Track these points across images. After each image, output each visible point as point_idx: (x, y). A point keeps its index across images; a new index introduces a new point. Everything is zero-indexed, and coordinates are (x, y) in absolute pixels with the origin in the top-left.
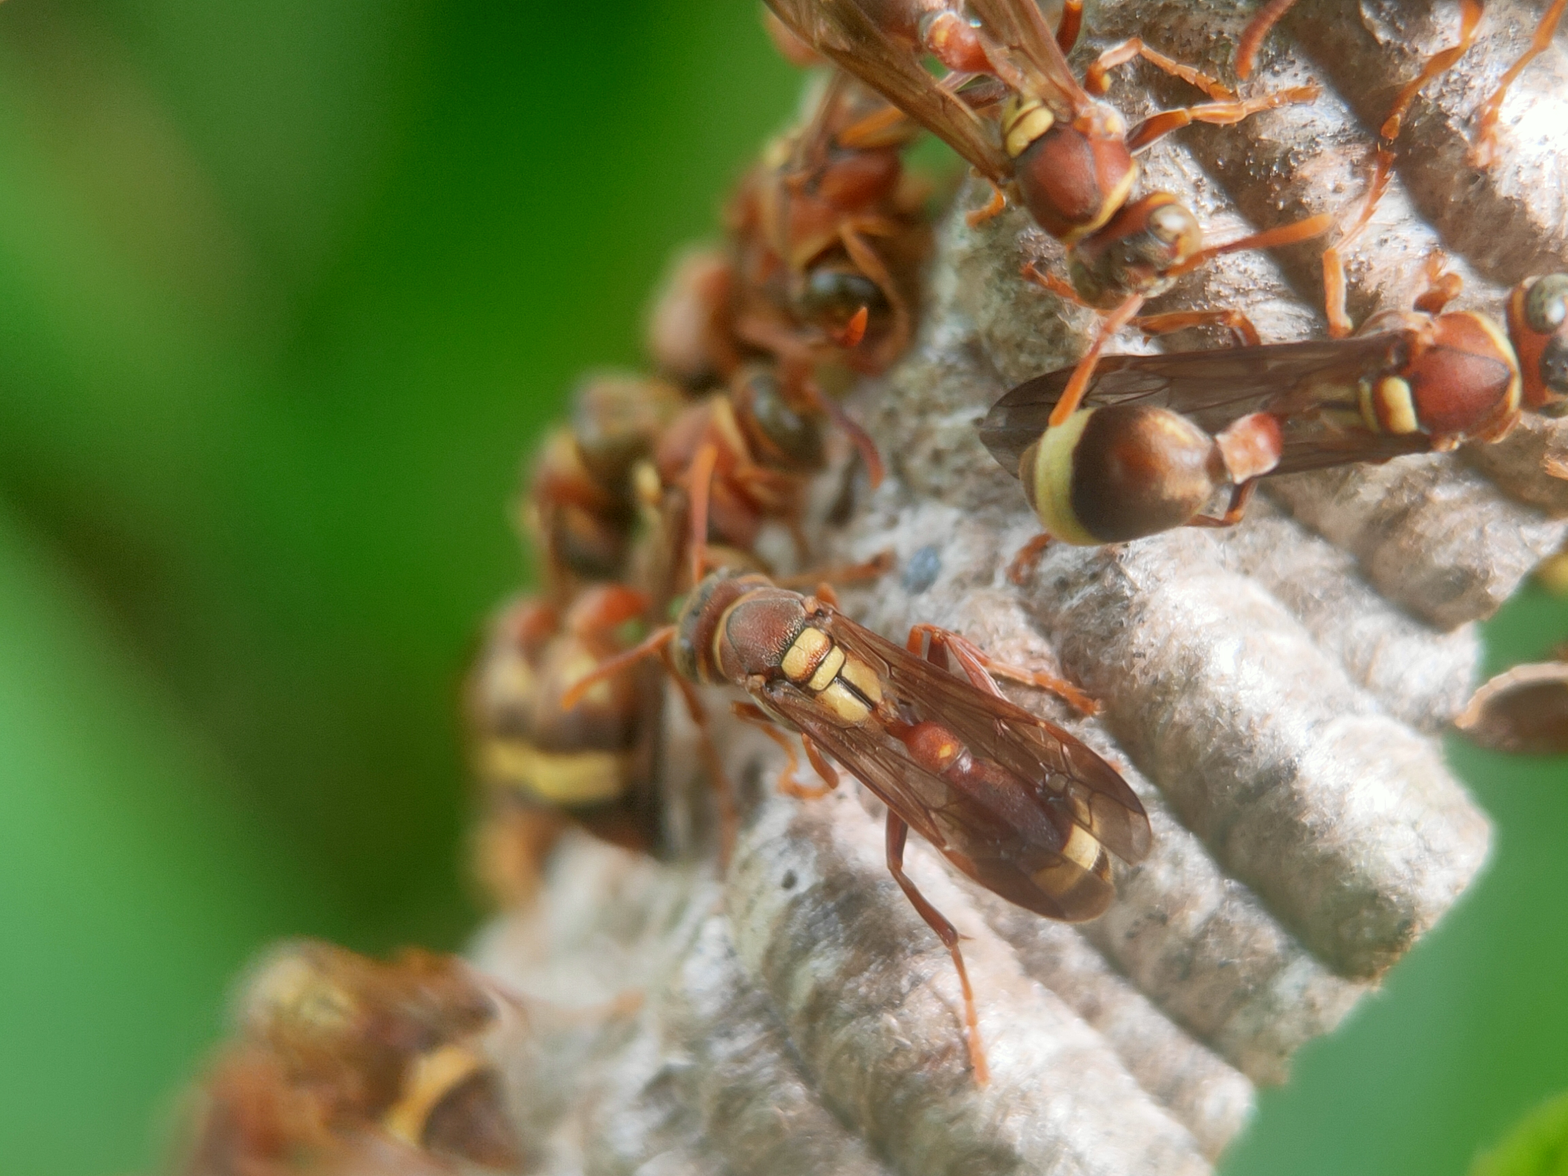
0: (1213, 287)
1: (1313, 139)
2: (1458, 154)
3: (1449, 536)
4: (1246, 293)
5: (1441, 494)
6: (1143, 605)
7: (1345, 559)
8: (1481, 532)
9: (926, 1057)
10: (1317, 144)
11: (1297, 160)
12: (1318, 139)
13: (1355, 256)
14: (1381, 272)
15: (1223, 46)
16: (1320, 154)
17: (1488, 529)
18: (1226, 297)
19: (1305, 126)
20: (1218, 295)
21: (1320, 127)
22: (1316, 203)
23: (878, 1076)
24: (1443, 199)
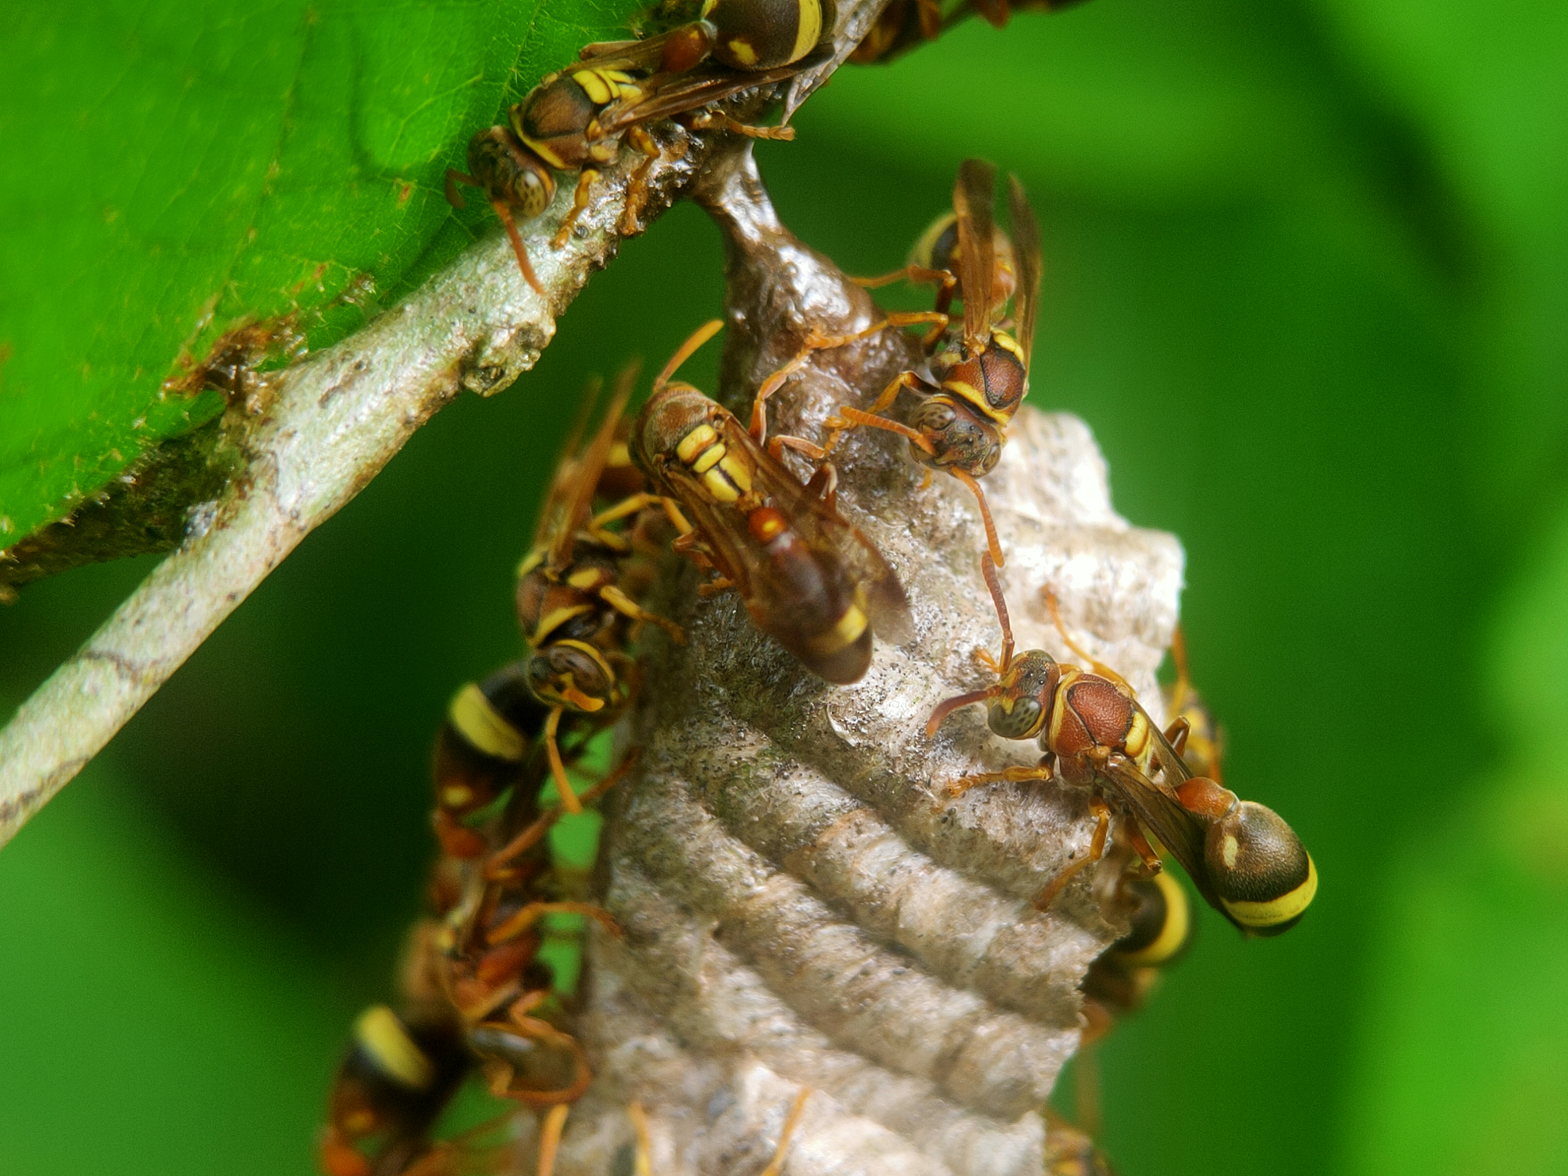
0: (781, 927)
1: (824, 816)
2: (928, 806)
3: (998, 1057)
4: (805, 925)
5: (983, 1031)
7: (928, 1086)
8: (1020, 1049)
10: (828, 818)
11: (816, 832)
12: (828, 815)
13: (875, 886)
14: (897, 893)
15: (744, 767)
16: (831, 825)
18: (792, 932)
19: (816, 808)
20: (786, 933)
21: (827, 805)
22: (837, 857)
24: (928, 838)
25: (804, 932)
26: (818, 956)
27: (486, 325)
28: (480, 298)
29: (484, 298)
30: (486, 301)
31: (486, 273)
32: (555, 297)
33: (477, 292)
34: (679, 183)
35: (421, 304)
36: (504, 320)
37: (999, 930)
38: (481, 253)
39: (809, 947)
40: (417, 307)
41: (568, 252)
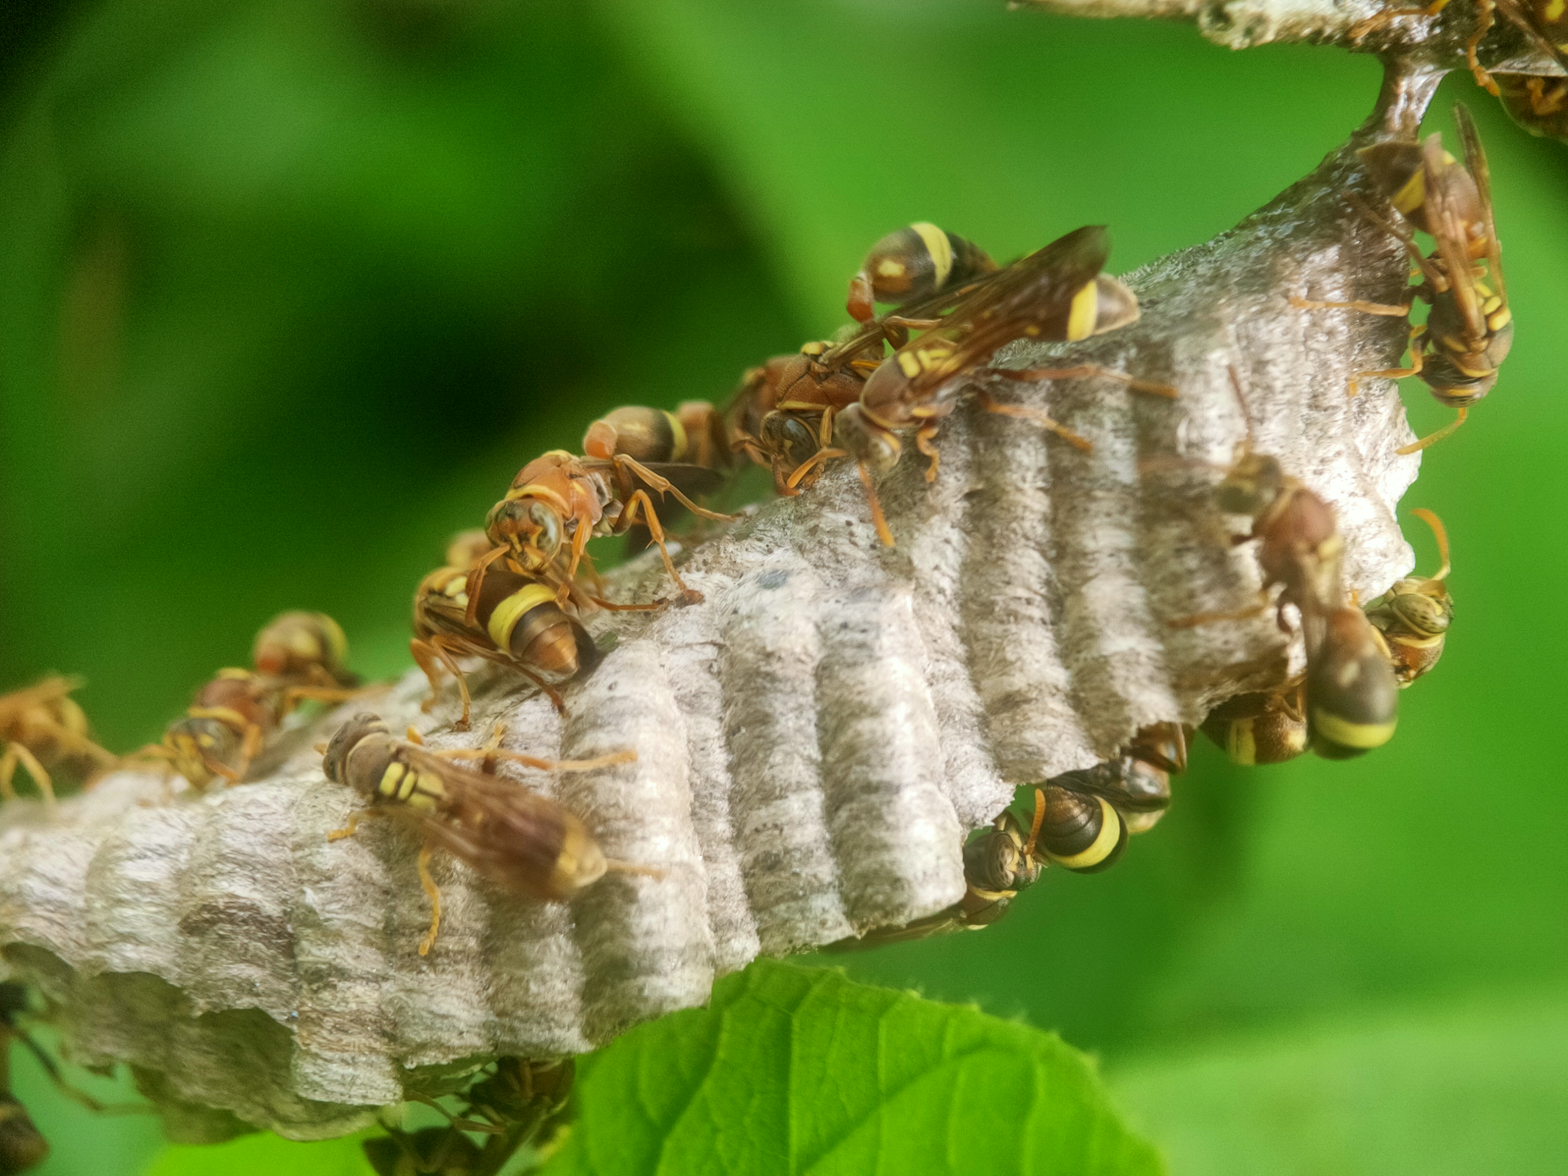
0: (1014, 525)
3: (1043, 727)
4: (1027, 538)
5: (1050, 703)
6: (879, 659)
8: (1059, 736)
9: (626, 817)
13: (1094, 551)
15: (1100, 407)
17: (1064, 737)
18: (1017, 534)
19: (1113, 472)
20: (1013, 531)
21: (1120, 477)
23: (594, 813)
24: (1151, 554)
25: (1023, 541)
26: (1014, 564)
37: (1132, 650)
39: (1016, 554)
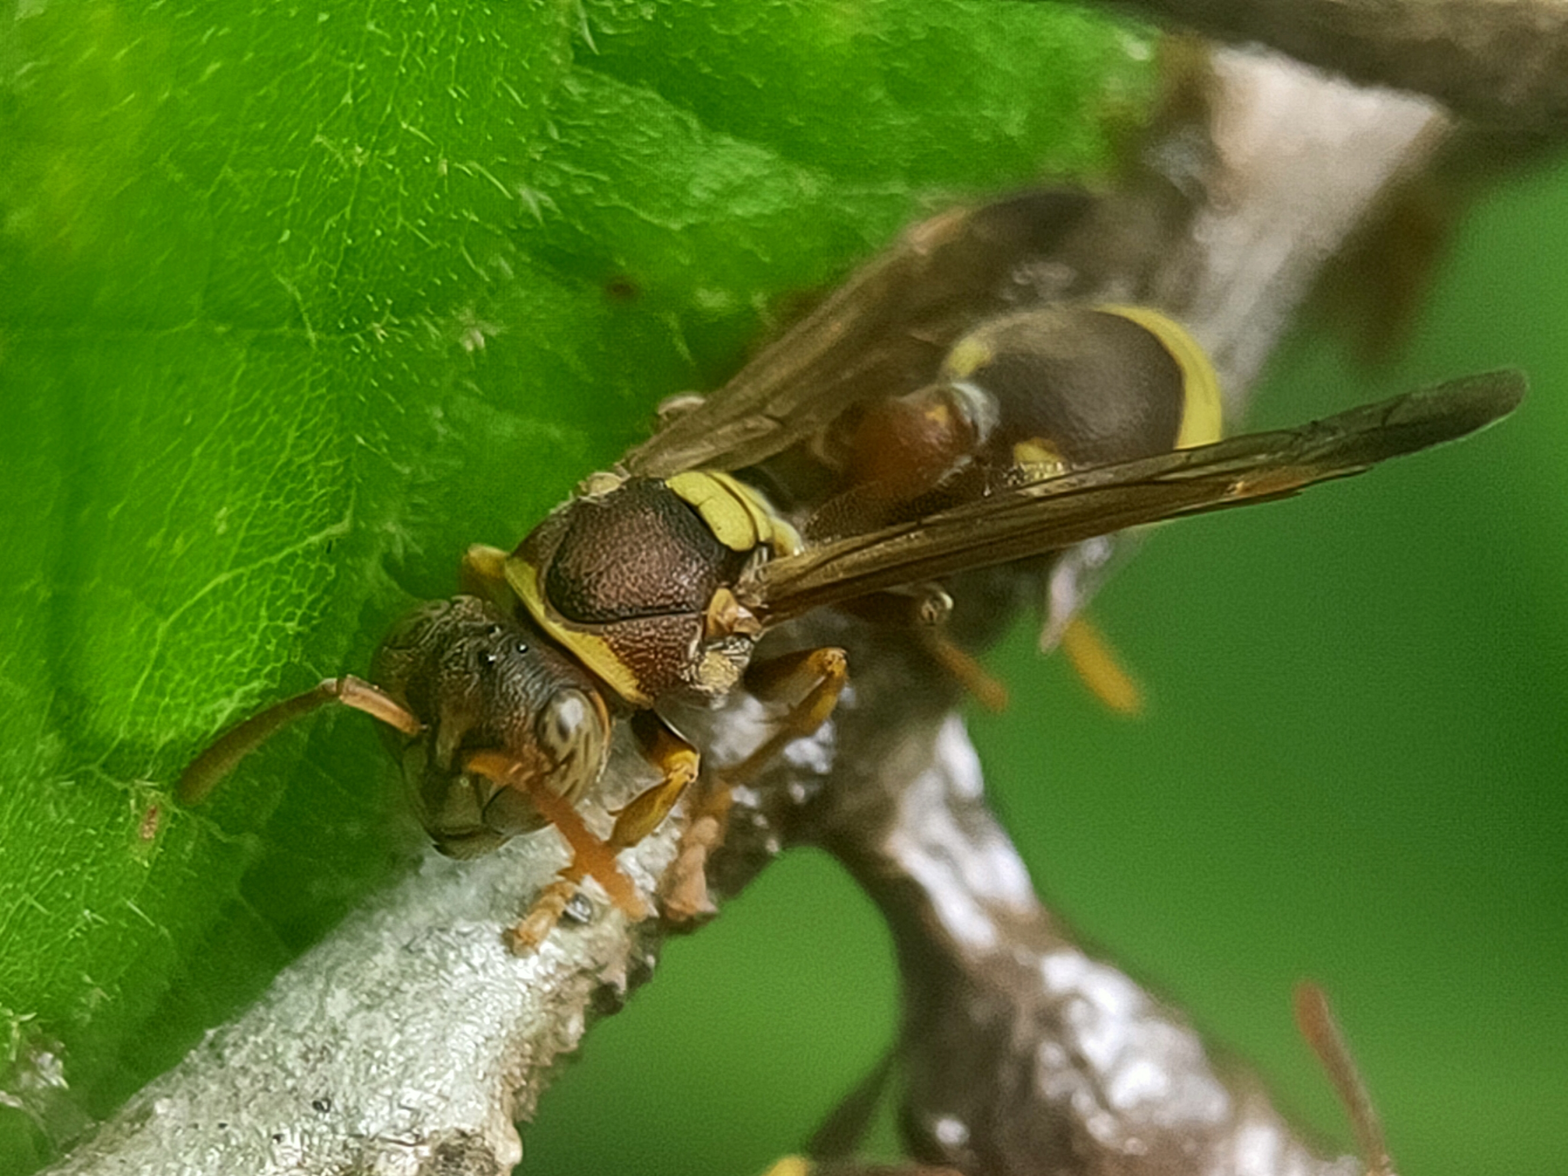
27: (359, 1137)
28: (341, 1073)
29: (349, 1071)
30: (354, 1080)
31: (349, 1015)
32: (517, 1072)
33: (332, 1059)
34: (799, 792)
35: (193, 1097)
36: (401, 1125)
38: (332, 969)
40: (183, 1103)
41: (545, 959)
